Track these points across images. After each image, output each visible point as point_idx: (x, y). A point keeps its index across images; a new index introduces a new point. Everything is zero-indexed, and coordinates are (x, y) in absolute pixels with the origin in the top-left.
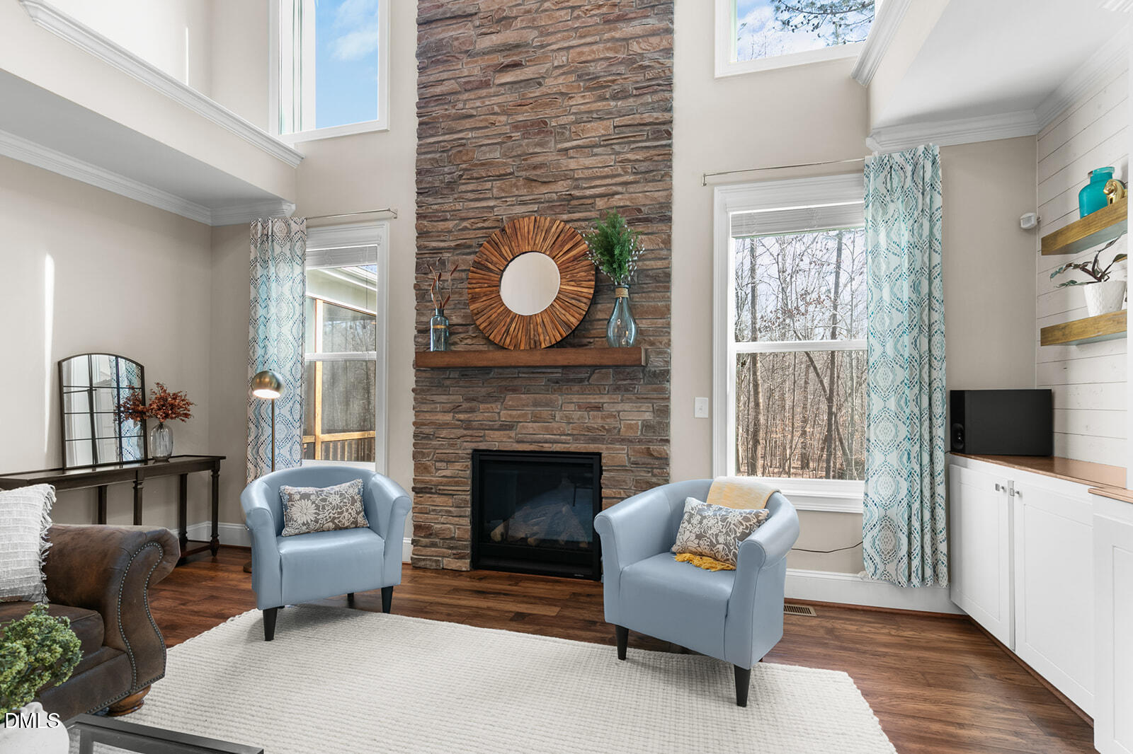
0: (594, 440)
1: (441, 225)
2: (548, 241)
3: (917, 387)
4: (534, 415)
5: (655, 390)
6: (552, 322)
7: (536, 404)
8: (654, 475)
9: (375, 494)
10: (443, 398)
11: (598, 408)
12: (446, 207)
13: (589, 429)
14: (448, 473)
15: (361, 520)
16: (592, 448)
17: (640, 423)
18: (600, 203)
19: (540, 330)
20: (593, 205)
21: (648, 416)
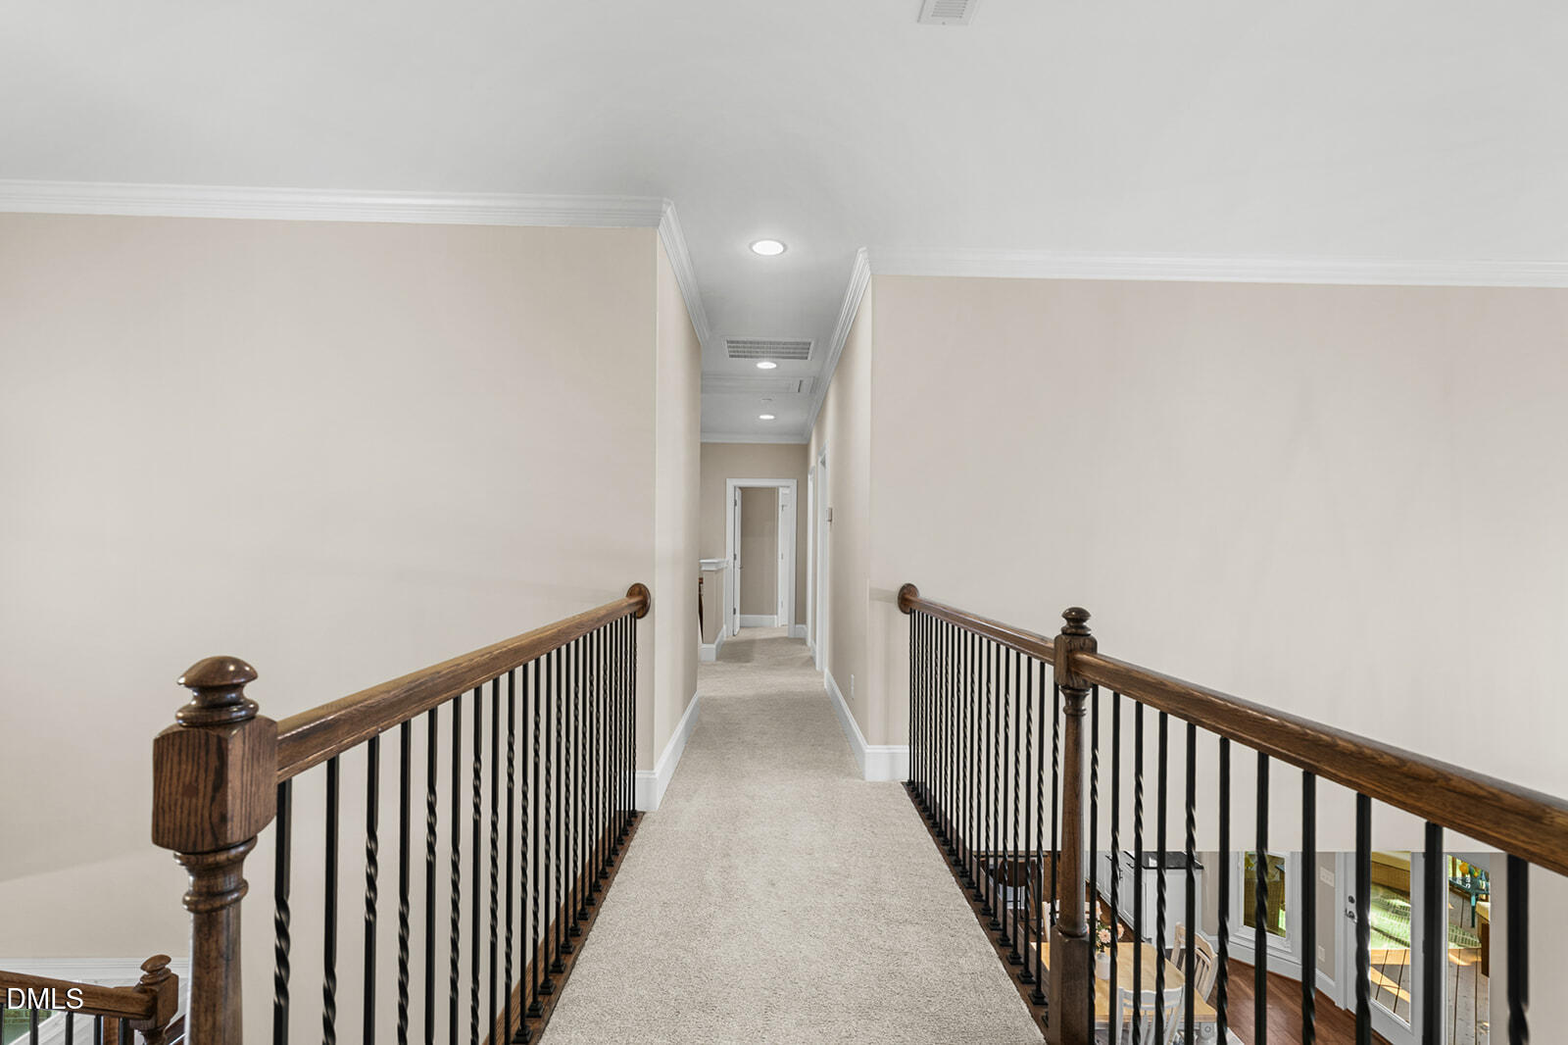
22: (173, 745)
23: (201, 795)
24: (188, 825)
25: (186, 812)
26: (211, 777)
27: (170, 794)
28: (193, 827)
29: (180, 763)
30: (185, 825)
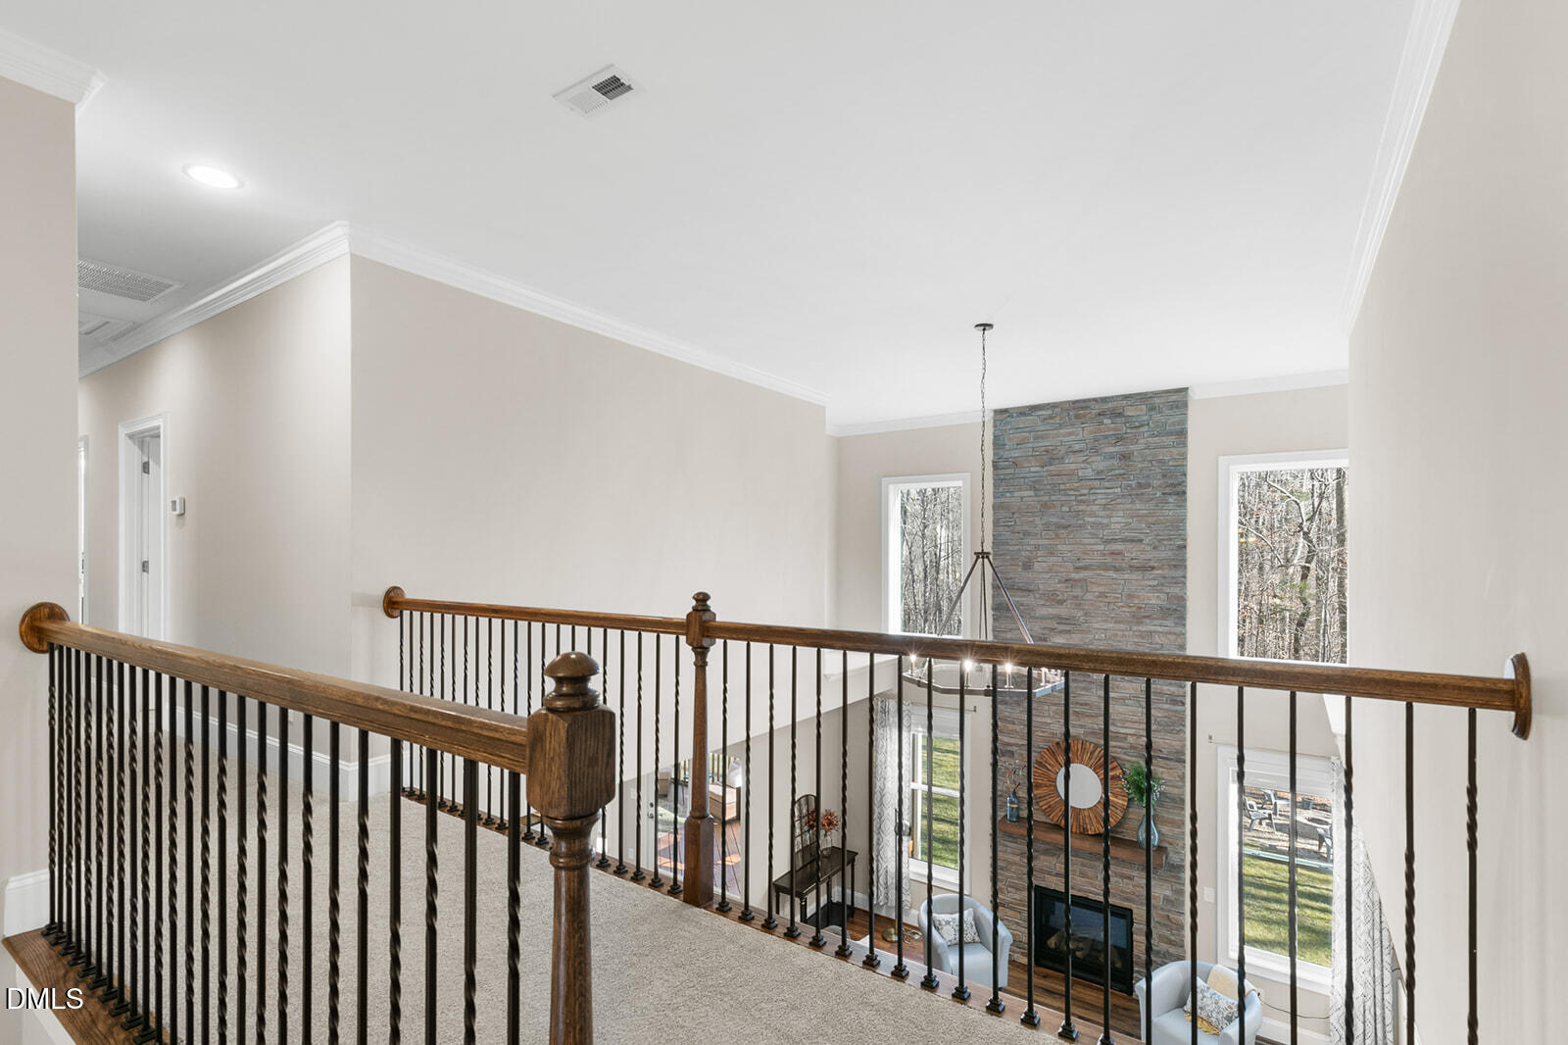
0: (1127, 900)
1: (1011, 727)
2: (1092, 761)
3: (1370, 924)
4: (1081, 873)
5: (1173, 877)
6: (1096, 817)
7: (1083, 865)
8: (1173, 935)
9: (981, 919)
10: (1013, 845)
11: (1130, 878)
12: (1014, 715)
13: (1123, 892)
14: (1016, 896)
15: (977, 939)
16: (1126, 904)
17: (1162, 897)
18: (1131, 739)
19: (1087, 821)
20: (1125, 738)
21: (1168, 893)
22: (582, 726)
23: (600, 763)
24: (592, 791)
25: (590, 780)
26: (607, 746)
27: (580, 769)
28: (595, 791)
29: (586, 741)
30: (590, 791)
